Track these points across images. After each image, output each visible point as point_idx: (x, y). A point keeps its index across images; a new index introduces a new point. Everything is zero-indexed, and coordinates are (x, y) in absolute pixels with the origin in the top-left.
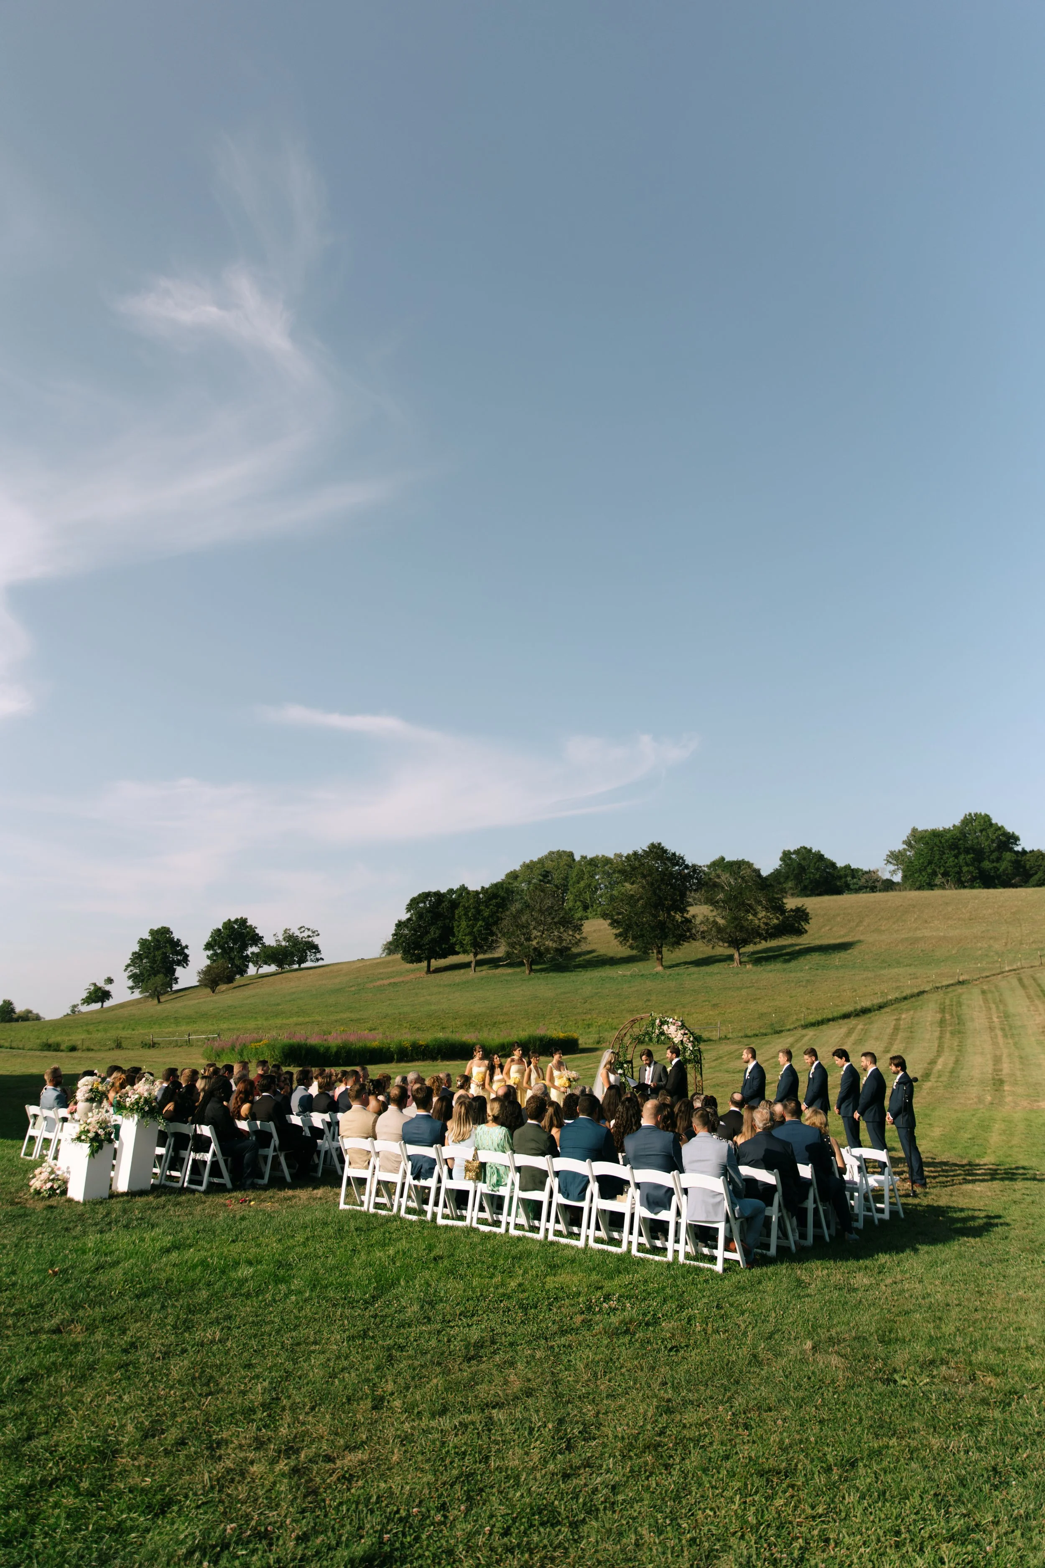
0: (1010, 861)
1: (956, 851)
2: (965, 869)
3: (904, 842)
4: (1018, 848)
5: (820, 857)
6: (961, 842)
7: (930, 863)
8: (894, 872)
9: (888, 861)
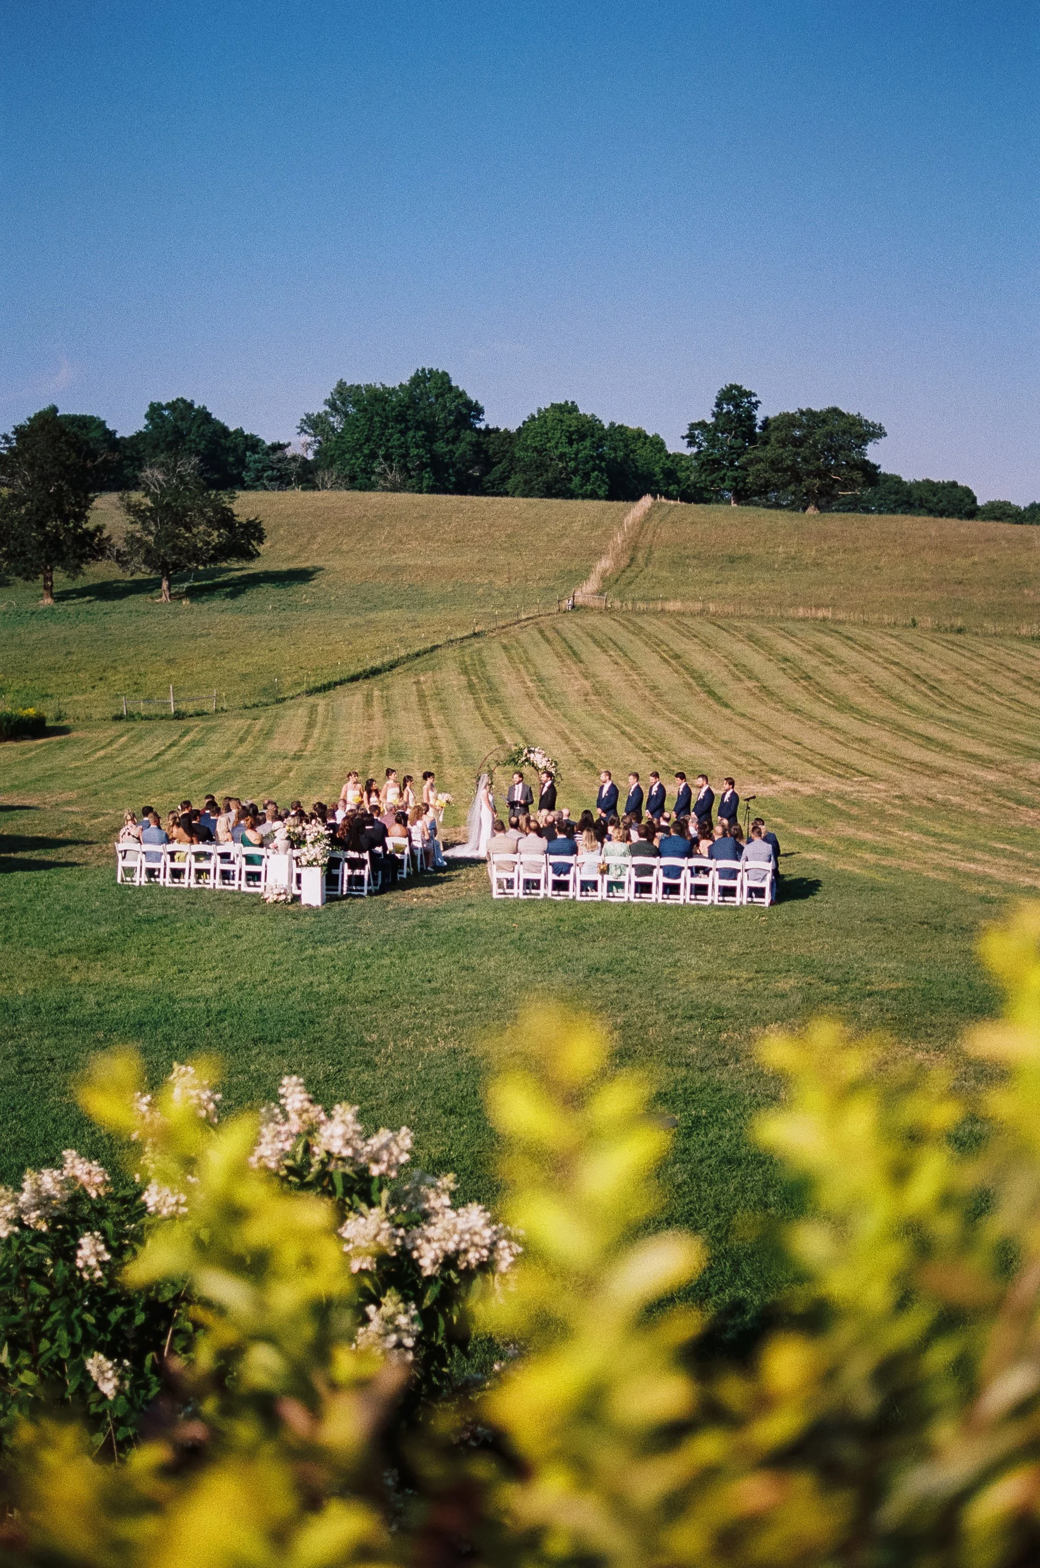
0: (470, 443)
1: (403, 425)
2: (414, 451)
3: (327, 402)
4: (481, 426)
5: (205, 416)
6: (408, 409)
7: (368, 438)
8: (308, 446)
9: (303, 430)
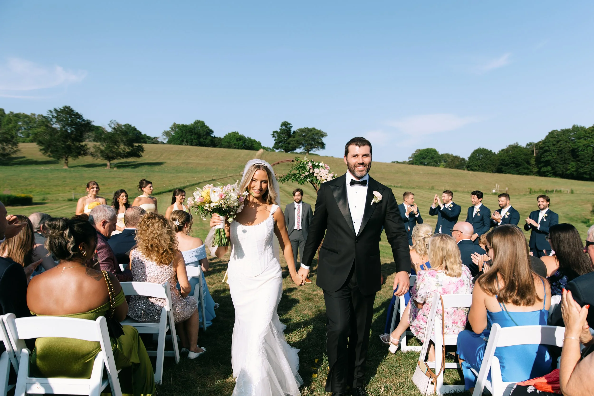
0: (210, 140)
1: (191, 134)
2: (194, 141)
3: (170, 128)
4: (213, 135)
5: (135, 129)
6: (193, 130)
7: (181, 137)
8: (165, 139)
9: (163, 135)
